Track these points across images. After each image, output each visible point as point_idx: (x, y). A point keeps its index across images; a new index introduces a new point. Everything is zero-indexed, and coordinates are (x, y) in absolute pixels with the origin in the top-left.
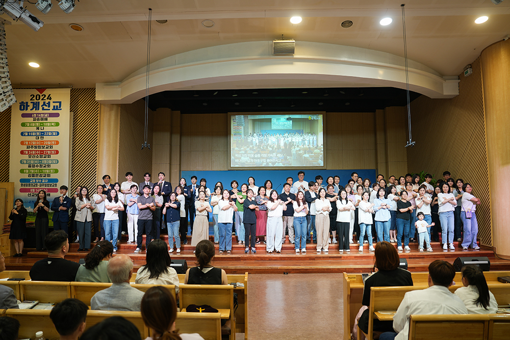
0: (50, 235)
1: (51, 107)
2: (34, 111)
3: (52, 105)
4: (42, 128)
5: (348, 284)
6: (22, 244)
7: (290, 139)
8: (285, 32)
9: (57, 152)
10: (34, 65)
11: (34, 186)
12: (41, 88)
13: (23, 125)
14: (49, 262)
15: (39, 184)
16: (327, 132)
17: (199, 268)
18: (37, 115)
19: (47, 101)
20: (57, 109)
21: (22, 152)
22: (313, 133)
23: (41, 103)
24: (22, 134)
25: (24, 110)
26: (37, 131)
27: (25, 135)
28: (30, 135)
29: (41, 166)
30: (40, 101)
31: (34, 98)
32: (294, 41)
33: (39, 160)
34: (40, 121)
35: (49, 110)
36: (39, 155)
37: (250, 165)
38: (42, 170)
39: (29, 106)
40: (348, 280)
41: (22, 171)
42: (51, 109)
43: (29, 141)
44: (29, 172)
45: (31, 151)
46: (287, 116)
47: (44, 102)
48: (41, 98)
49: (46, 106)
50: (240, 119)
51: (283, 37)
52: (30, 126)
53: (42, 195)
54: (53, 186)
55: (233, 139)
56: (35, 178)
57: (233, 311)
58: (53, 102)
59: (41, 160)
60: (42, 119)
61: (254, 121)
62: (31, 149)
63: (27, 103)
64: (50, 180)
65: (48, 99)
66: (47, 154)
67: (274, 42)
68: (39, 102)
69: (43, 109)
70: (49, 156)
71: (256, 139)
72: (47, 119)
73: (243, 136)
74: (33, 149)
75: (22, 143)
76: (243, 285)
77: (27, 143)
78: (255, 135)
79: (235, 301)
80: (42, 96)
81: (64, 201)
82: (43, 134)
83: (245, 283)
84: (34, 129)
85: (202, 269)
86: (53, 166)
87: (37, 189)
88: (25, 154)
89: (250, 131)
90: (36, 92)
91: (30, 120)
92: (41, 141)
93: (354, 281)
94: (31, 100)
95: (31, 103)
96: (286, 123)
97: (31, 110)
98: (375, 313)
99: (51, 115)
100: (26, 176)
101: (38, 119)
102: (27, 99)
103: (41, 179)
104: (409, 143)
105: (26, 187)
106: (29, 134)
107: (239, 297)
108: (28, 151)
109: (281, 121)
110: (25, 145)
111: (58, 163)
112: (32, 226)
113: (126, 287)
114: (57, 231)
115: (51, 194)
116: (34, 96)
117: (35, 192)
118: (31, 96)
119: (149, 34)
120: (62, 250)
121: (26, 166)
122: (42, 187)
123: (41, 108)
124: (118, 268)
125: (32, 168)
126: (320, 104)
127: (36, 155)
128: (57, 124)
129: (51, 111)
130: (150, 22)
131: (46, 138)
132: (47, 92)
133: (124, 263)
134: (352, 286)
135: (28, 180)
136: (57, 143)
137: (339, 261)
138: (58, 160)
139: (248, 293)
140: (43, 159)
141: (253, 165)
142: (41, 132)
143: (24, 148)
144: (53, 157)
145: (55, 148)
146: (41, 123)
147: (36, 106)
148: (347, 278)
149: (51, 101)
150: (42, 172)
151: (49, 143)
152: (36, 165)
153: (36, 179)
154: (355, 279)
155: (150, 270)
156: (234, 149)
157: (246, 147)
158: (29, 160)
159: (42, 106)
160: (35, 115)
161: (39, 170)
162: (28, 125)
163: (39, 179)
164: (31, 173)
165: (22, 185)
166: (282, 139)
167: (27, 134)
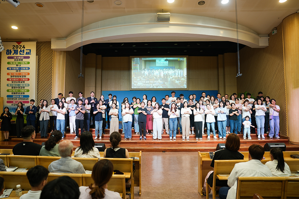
0: (25, 128)
1: (25, 53)
2: (15, 55)
3: (25, 51)
4: (20, 65)
5: (201, 158)
6: (8, 134)
7: (167, 72)
8: (164, 8)
9: (29, 79)
10: (15, 27)
11: (15, 99)
12: (19, 41)
13: (9, 63)
14: (24, 144)
15: (18, 98)
16: (189, 68)
17: (112, 148)
18: (16, 58)
19: (22, 49)
20: (28, 54)
22: (180, 68)
23: (19, 50)
24: (8, 69)
25: (9, 54)
26: (17, 67)
27: (9, 70)
28: (13, 70)
29: (19, 88)
30: (18, 49)
31: (15, 47)
32: (170, 13)
36: (18, 81)
37: (143, 87)
38: (20, 90)
39: (12, 52)
40: (201, 156)
41: (8, 91)
43: (12, 73)
44: (12, 91)
46: (165, 58)
47: (21, 50)
49: (22, 52)
50: (138, 60)
51: (163, 11)
53: (20, 105)
54: (26, 99)
55: (133, 72)
56: (16, 95)
57: (132, 174)
60: (20, 60)
61: (145, 61)
62: (13, 78)
63: (11, 50)
64: (25, 96)
66: (23, 80)
67: (158, 14)
70: (24, 82)
71: (146, 72)
72: (22, 60)
73: (139, 70)
74: (15, 78)
75: (8, 74)
76: (138, 158)
77: (11, 74)
78: (146, 69)
79: (134, 168)
80: (20, 46)
81: (32, 108)
82: (20, 69)
83: (140, 157)
84: (15, 66)
85: (114, 149)
86: (26, 88)
87: (17, 101)
88: (10, 80)
89: (143, 67)
90: (16, 44)
91: (13, 60)
92: (19, 73)
93: (204, 156)
94: (13, 48)
95: (13, 50)
96: (165, 62)
97: (13, 54)
98: (217, 175)
99: (25, 57)
100: (10, 94)
101: (17, 60)
102: (11, 48)
104: (238, 75)
105: (10, 100)
106: (12, 68)
107: (136, 165)
108: (12, 79)
109: (161, 61)
110: (10, 75)
111: (29, 86)
112: (14, 123)
113: (69, 159)
114: (29, 126)
115: (25, 104)
116: (15, 46)
117: (16, 103)
118: (13, 46)
119: (83, 9)
120: (32, 137)
121: (10, 88)
122: (20, 100)
123: (19, 53)
124: (64, 148)
125: (14, 89)
126: (185, 51)
127: (16, 81)
128: (29, 63)
129: (25, 55)
130: (83, 2)
131: (22, 71)
132: (22, 44)
133: (68, 145)
134: (203, 159)
135: (12, 96)
136: (29, 74)
137: (195, 144)
138: (29, 84)
139: (141, 163)
140: (20, 83)
142: (19, 68)
143: (9, 77)
144: (26, 82)
145: (27, 77)
146: (19, 62)
147: (16, 52)
148: (200, 155)
149: (25, 49)
150: (20, 91)
151: (24, 74)
152: (16, 87)
154: (205, 156)
155: (82, 149)
156: (133, 78)
157: (140, 77)
158: (12, 84)
159: (19, 52)
160: (15, 57)
161: (18, 90)
162: (11, 63)
163: (18, 95)
164: (13, 92)
165: (8, 99)
166: (162, 72)
167: (10, 69)
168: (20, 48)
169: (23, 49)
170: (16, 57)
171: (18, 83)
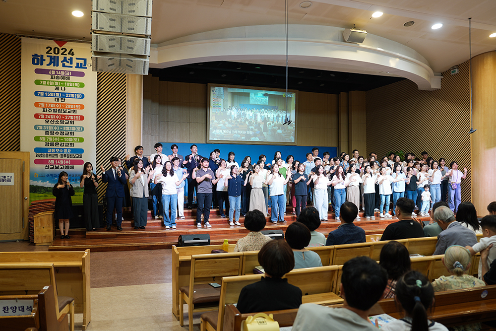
1: (74, 65)
2: (52, 67)
3: (75, 62)
4: (63, 89)
6: (68, 225)
7: (265, 114)
9: (82, 118)
10: (78, 14)
11: (53, 157)
12: (61, 40)
13: (38, 82)
15: (59, 154)
16: (299, 110)
18: (56, 73)
19: (68, 57)
20: (81, 67)
21: (37, 116)
22: (287, 110)
23: (61, 58)
24: (36, 94)
25: (38, 64)
26: (57, 91)
27: (40, 96)
28: (47, 96)
29: (62, 133)
30: (59, 55)
31: (52, 51)
32: (365, 32)
33: (60, 127)
34: (60, 80)
35: (72, 67)
36: (59, 120)
37: (228, 138)
38: (63, 138)
39: (45, 60)
41: (37, 139)
42: (74, 67)
43: (45, 103)
44: (46, 140)
45: (48, 115)
46: (264, 92)
47: (65, 58)
48: (61, 52)
49: (68, 62)
50: (220, 91)
51: (354, 26)
52: (46, 85)
54: (77, 157)
55: (213, 112)
56: (55, 147)
58: (77, 59)
59: (63, 127)
60: (63, 78)
61: (233, 94)
62: (48, 113)
63: (42, 56)
64: (73, 151)
65: (69, 53)
66: (70, 119)
67: (352, 30)
68: (58, 57)
69: (64, 66)
70: (72, 122)
71: (234, 113)
72: (69, 78)
73: (222, 109)
74: (52, 113)
75: (37, 105)
77: (43, 105)
78: (234, 108)
80: (62, 49)
82: (64, 96)
84: (53, 89)
86: (77, 134)
87: (58, 160)
88: (41, 118)
89: (229, 104)
90: (54, 45)
91: (47, 77)
92: (62, 104)
94: (47, 53)
95: (48, 56)
96: (263, 98)
97: (47, 65)
99: (74, 74)
100: (42, 145)
101: (58, 78)
102: (43, 52)
103: (63, 149)
105: (42, 158)
106: (46, 94)
108: (45, 114)
109: (258, 96)
110: (41, 107)
111: (83, 130)
115: (75, 166)
116: (51, 49)
117: (55, 163)
118: (47, 48)
121: (42, 133)
122: (64, 158)
123: (60, 64)
125: (50, 135)
127: (55, 120)
128: (82, 85)
129: (74, 69)
131: (67, 101)
132: (68, 46)
135: (46, 150)
136: (82, 107)
138: (83, 127)
140: (64, 125)
141: (231, 138)
142: (62, 93)
143: (40, 111)
144: (77, 123)
145: (80, 112)
146: (61, 82)
147: (54, 61)
149: (74, 57)
150: (64, 141)
151: (72, 107)
152: (55, 132)
153: (55, 149)
156: (213, 121)
157: (224, 120)
158: (46, 126)
159: (62, 62)
160: (53, 72)
161: (60, 138)
162: (44, 83)
163: (60, 149)
164: (49, 141)
165: (37, 155)
166: (259, 114)
167: (42, 94)
168: (62, 54)
169: (71, 56)
170: (56, 71)
171: (60, 125)
